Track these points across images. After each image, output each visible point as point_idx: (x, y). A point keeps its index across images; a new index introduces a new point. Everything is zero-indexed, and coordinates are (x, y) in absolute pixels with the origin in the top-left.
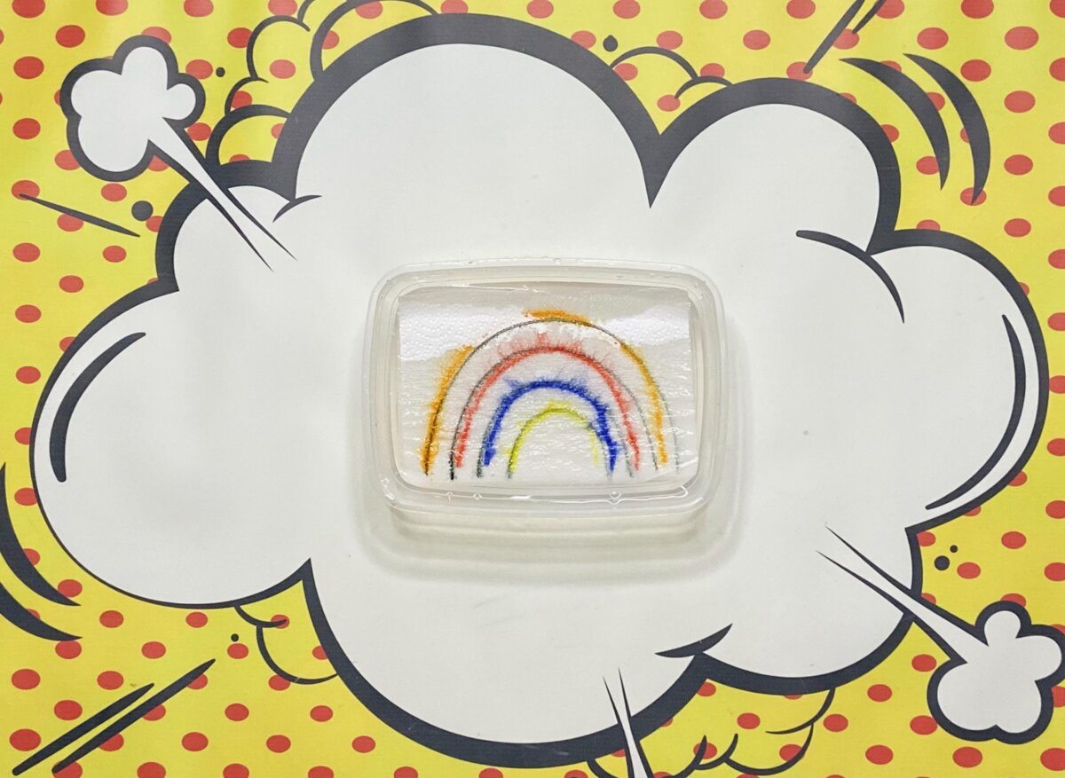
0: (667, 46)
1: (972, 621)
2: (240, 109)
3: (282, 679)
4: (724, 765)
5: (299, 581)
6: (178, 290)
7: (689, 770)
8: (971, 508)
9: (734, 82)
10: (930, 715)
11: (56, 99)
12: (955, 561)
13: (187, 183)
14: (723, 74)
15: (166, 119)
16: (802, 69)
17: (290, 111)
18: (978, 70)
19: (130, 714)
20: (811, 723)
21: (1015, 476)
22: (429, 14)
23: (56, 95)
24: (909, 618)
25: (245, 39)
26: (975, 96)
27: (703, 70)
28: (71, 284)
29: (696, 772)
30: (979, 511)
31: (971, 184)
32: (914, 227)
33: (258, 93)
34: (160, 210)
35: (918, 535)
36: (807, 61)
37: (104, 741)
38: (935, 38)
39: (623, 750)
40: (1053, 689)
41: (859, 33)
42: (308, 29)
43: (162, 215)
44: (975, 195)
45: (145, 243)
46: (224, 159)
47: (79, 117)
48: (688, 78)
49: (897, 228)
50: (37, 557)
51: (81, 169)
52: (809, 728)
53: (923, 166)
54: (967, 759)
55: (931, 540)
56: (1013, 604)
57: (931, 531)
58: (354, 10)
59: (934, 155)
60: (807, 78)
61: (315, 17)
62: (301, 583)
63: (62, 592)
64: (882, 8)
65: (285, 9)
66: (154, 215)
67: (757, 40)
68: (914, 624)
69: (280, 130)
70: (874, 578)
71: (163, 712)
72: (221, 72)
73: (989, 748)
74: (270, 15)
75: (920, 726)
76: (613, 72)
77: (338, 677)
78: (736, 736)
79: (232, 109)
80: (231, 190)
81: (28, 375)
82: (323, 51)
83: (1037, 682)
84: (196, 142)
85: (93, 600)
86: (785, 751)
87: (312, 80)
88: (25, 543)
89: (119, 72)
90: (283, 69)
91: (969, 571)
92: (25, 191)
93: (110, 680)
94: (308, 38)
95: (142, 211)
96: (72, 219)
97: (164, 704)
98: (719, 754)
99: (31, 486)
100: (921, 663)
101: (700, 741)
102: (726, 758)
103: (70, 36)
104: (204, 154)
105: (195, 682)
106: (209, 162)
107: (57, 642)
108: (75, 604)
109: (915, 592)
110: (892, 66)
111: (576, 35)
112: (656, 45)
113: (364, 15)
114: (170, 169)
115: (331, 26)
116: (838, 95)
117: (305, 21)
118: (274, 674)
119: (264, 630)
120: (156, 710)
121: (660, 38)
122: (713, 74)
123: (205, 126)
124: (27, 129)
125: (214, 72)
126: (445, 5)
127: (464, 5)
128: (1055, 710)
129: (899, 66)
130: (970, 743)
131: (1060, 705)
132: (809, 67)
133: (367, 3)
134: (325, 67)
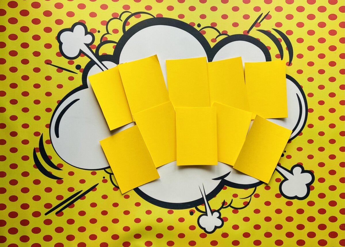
0: (213, 26)
2: (104, 41)
3: (117, 188)
4: (229, 207)
7: (220, 209)
9: (230, 35)
10: (279, 193)
11: (56, 39)
12: (286, 154)
13: (90, 60)
14: (227, 33)
15: (84, 43)
17: (117, 42)
18: (290, 32)
20: (251, 196)
21: (300, 133)
22: (153, 17)
23: (56, 37)
25: (106, 23)
26: (289, 39)
27: (223, 32)
28: (60, 86)
29: (222, 209)
30: (291, 142)
31: (289, 61)
33: (109, 37)
34: (83, 67)
36: (248, 30)
38: (279, 25)
39: (204, 204)
40: (310, 186)
41: (261, 23)
42: (122, 21)
43: (84, 68)
44: (289, 64)
45: (79, 75)
46: (100, 54)
47: (62, 43)
48: (219, 34)
50: (51, 158)
51: (63, 57)
52: (250, 197)
53: (277, 56)
54: (289, 204)
56: (300, 165)
58: (134, 16)
59: (279, 53)
61: (124, 17)
63: (58, 167)
65: (116, 16)
66: (81, 68)
67: (235, 25)
71: (85, 198)
72: (99, 32)
73: (294, 201)
75: (278, 196)
78: (232, 200)
79: (102, 41)
81: (48, 110)
82: (126, 26)
84: (92, 50)
85: (66, 169)
86: (244, 203)
87: (123, 34)
88: (48, 153)
89: (73, 32)
90: (116, 31)
92: (48, 62)
93: (71, 189)
96: (60, 69)
97: (85, 195)
98: (228, 204)
99: (50, 139)
100: (278, 180)
102: (230, 205)
103: (59, 22)
104: (95, 52)
105: (94, 189)
106: (96, 55)
107: (57, 180)
108: (62, 170)
111: (190, 23)
112: (211, 26)
113: (136, 17)
114: (85, 56)
115: (128, 20)
116: (256, 39)
117: (121, 19)
118: (115, 187)
121: (212, 24)
122: (225, 33)
123: (95, 45)
124: (48, 46)
125: (97, 31)
126: (157, 16)
127: (162, 15)
128: (311, 191)
129: (271, 32)
130: (290, 200)
131: (312, 190)
132: (248, 32)
133: (137, 14)
134: (126, 30)
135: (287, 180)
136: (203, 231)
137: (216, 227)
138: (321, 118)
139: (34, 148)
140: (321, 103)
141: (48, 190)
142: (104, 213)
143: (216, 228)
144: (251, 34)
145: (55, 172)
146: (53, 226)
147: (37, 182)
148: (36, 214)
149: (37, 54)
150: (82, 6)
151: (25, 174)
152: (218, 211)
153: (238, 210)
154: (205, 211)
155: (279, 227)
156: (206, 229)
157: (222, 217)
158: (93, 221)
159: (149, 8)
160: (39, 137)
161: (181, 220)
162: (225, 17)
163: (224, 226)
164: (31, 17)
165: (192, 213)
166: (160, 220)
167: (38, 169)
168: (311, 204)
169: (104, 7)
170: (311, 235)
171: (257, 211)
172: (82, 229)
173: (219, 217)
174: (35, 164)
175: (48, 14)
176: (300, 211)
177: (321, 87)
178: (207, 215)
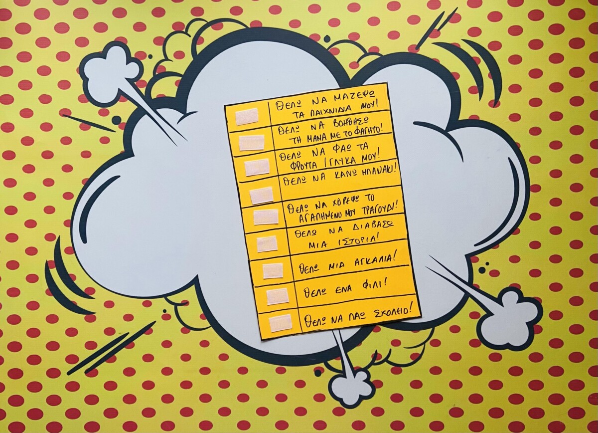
0: (353, 39)
1: (496, 296)
2: (160, 74)
3: (187, 329)
4: (385, 363)
5: (193, 285)
6: (133, 155)
7: (369, 366)
8: (495, 245)
9: (384, 55)
10: (477, 338)
11: (77, 71)
12: (488, 269)
13: (137, 107)
14: (379, 50)
15: (125, 78)
16: (415, 49)
17: (183, 73)
18: (496, 45)
19: (118, 346)
20: (424, 343)
21: (515, 230)
22: (244, 27)
23: (77, 69)
24: (467, 295)
25: (162, 42)
26: (495, 58)
27: (369, 50)
28: (86, 154)
29: (373, 366)
30: (498, 247)
31: (494, 98)
32: (468, 118)
33: (168, 66)
34: (124, 120)
35: (471, 258)
36: (417, 44)
37: (108, 358)
38: (475, 32)
39: (340, 357)
40: (534, 326)
41: (441, 31)
42: (190, 36)
43: (126, 122)
44: (495, 103)
45: (118, 134)
46: (154, 95)
47: (88, 79)
48: (363, 53)
49: (460, 119)
50: (75, 277)
51: (89, 102)
52: (423, 345)
53: (472, 90)
54: (495, 358)
55: (477, 260)
56: (515, 288)
57: (477, 256)
58: (210, 27)
59: (476, 85)
60: (417, 52)
61: (193, 30)
62: (194, 286)
63: (87, 293)
64: (451, 19)
65: (179, 28)
66: (122, 122)
67: (394, 35)
68: (470, 298)
69: (179, 82)
70: (452, 279)
71: (133, 346)
72: (151, 57)
73: (505, 353)
74: (173, 31)
75: (474, 343)
76: (329, 52)
77: (211, 327)
78: (390, 350)
79: (157, 73)
80: (157, 110)
81: (68, 196)
82: (197, 46)
83: (527, 323)
84: (139, 88)
85: (101, 296)
86: (412, 356)
87: (192, 59)
88: (69, 272)
89: (105, 59)
90: (179, 55)
91: (495, 273)
92: (65, 113)
93: (109, 331)
94: (190, 40)
95: (116, 120)
96: (86, 125)
97: (134, 341)
98: (383, 358)
99: (71, 246)
100: (474, 315)
101: (374, 352)
102: (386, 360)
103: (82, 42)
104: (144, 94)
105: (148, 331)
106: (147, 97)
107: (85, 315)
108: (93, 298)
109: (470, 283)
110: (455, 45)
111: (310, 36)
112: (348, 39)
113: (215, 29)
114: (128, 101)
115: (200, 35)
116: (431, 59)
117: (188, 33)
118: (183, 326)
119: (178, 307)
120: (130, 345)
121: (350, 36)
122: (374, 51)
123: (144, 81)
124: (64, 85)
125: (147, 57)
126: (252, 24)
127: (261, 24)
128: (535, 335)
129: (459, 45)
130: (497, 351)
131: (537, 333)
132: (418, 47)
133: (216, 24)
134: (198, 53)
135: (492, 314)
136: (338, 404)
137: (360, 396)
138: (556, 202)
139: (47, 262)
140: (556, 174)
141: (72, 332)
142: (167, 371)
143: (362, 398)
144: (422, 51)
145: (81, 302)
146: (82, 393)
147: (52, 319)
148: (53, 373)
149: (45, 99)
150: (120, 13)
151: (33, 306)
152: (365, 370)
153: (402, 368)
154: (342, 370)
155: (476, 399)
156: (344, 400)
157: (372, 380)
158: (148, 385)
159: (237, 10)
160: (55, 242)
161: (300, 384)
162: (374, 21)
163: (375, 395)
164: (34, 35)
165: (318, 372)
166: (262, 384)
167: (53, 297)
168: (536, 358)
169: (159, 12)
170: (536, 413)
171: (436, 371)
172: (130, 399)
173: (367, 381)
174: (47, 287)
175: (62, 28)
176: (516, 371)
177: (556, 145)
178: (346, 378)
